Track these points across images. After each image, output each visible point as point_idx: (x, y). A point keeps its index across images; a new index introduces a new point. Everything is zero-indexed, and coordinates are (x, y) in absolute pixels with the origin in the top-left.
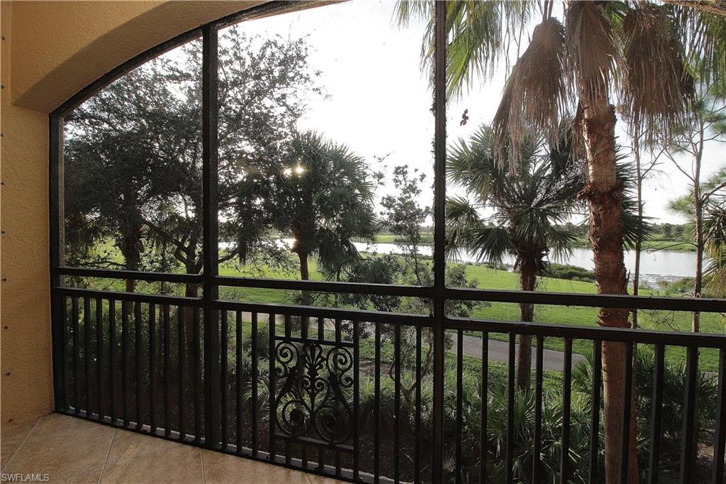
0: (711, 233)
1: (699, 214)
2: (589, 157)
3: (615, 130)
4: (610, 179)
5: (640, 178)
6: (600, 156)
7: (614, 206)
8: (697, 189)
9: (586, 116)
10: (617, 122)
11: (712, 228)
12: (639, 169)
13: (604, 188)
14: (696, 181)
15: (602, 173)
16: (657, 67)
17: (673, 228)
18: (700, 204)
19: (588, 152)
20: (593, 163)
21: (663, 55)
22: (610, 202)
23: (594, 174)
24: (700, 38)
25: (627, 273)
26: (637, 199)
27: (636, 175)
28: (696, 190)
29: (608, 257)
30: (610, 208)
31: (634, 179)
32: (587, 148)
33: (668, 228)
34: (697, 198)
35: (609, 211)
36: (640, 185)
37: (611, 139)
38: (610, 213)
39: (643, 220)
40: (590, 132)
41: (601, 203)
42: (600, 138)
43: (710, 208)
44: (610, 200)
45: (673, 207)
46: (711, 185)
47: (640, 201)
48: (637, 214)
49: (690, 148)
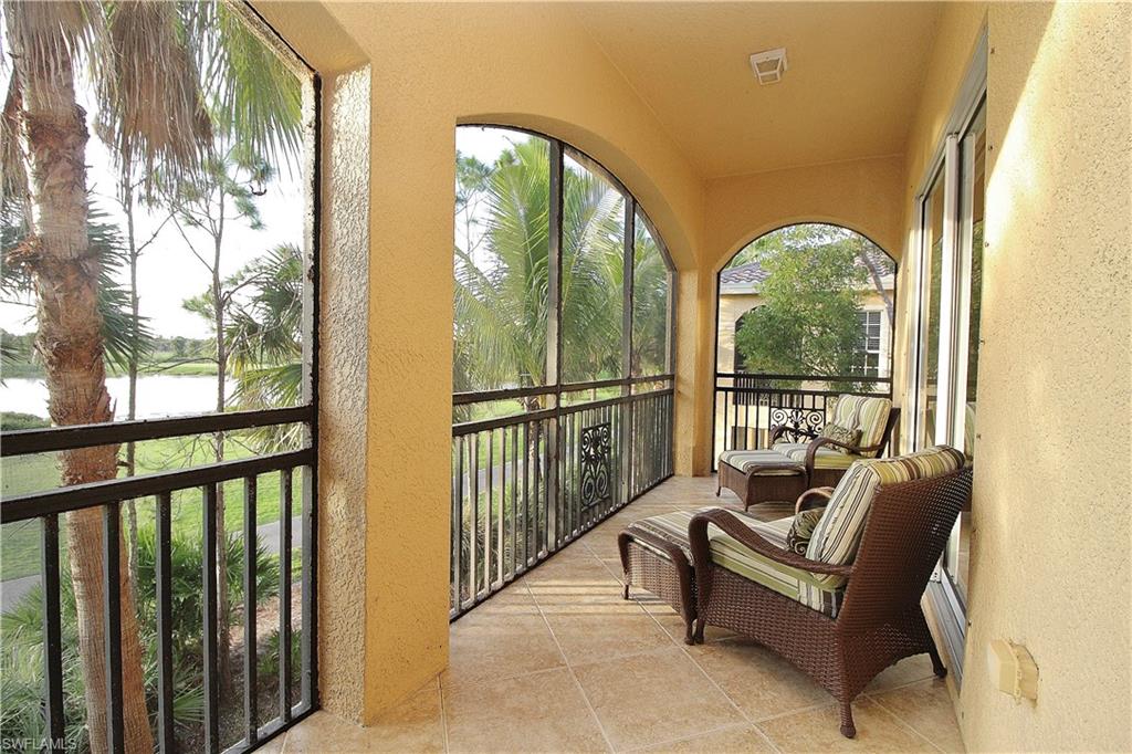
0: (235, 345)
1: (219, 319)
2: (33, 188)
3: (86, 152)
4: (76, 237)
5: (134, 255)
6: (57, 191)
7: (85, 286)
8: (217, 285)
9: (26, 107)
10: (90, 140)
11: (235, 339)
12: (131, 239)
13: (65, 252)
14: (215, 272)
15: (59, 222)
16: (158, 75)
17: (187, 344)
18: (221, 304)
19: (31, 179)
20: (41, 200)
21: (168, 60)
22: (77, 279)
23: (42, 223)
24: (219, 67)
25: (112, 403)
26: (130, 289)
27: (127, 245)
28: (215, 284)
29: (76, 376)
30: (78, 289)
31: (123, 252)
32: (29, 170)
33: (180, 343)
34: (217, 296)
35: (76, 294)
36: (133, 264)
37: (79, 168)
38: (78, 298)
39: (140, 321)
40: (34, 138)
41: (59, 277)
42: (55, 158)
43: (233, 313)
44: (77, 274)
45: (186, 307)
46: (233, 281)
47: (134, 292)
48: (129, 311)
49: (207, 223)
